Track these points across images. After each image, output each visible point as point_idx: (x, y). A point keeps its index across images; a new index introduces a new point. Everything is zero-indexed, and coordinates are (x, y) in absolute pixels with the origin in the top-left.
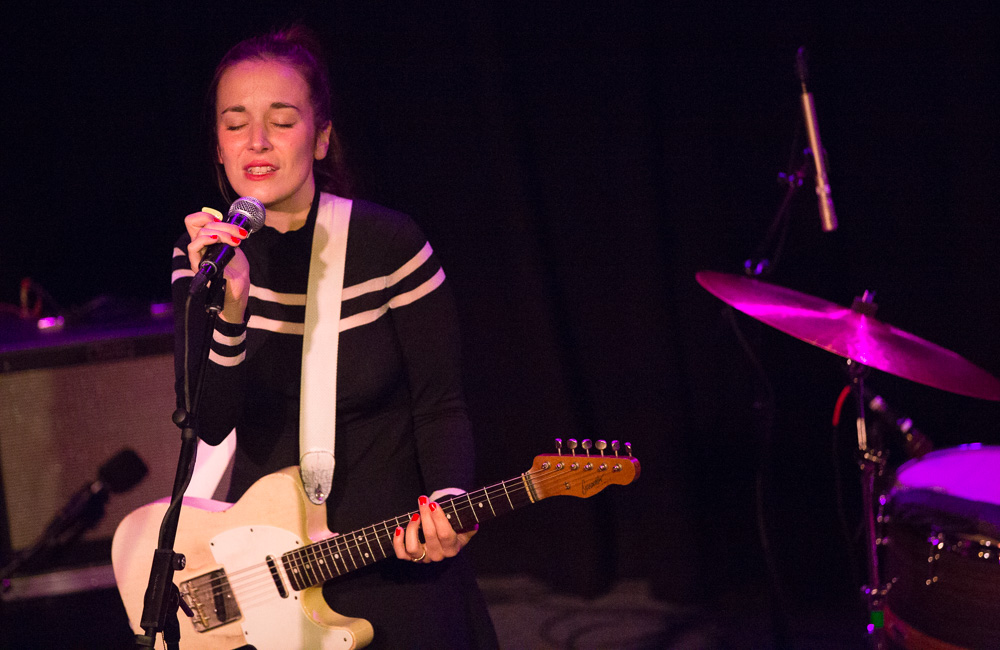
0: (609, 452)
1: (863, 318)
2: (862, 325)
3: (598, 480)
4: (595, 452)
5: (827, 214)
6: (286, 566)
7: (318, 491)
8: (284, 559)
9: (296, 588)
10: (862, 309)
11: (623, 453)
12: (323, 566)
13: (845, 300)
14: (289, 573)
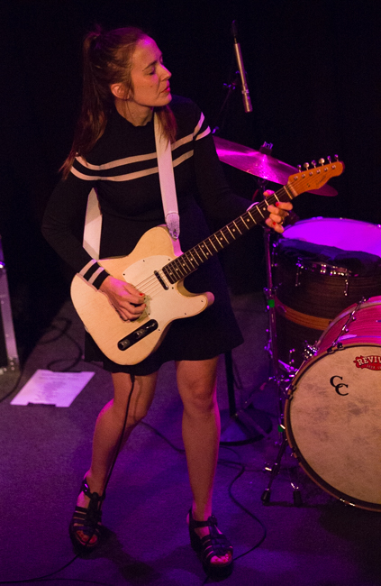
0: (326, 163)
1: (265, 156)
2: (264, 159)
3: (324, 177)
4: (319, 165)
5: (247, 104)
6: (165, 273)
7: (175, 232)
8: (163, 269)
9: (172, 283)
10: (264, 152)
11: (334, 161)
12: (185, 267)
13: (257, 147)
14: (168, 276)
